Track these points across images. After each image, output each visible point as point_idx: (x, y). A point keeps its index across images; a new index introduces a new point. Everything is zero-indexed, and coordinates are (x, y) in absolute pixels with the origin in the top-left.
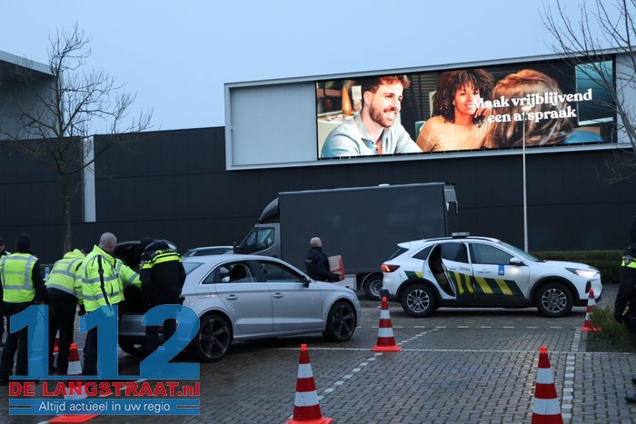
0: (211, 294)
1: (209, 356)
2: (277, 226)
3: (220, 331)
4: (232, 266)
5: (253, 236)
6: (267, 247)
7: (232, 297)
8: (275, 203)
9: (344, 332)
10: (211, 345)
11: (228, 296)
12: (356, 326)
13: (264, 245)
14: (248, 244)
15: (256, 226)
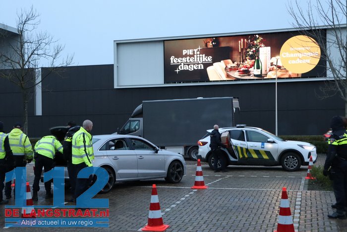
0: (104, 156)
2: (141, 119)
4: (116, 141)
5: (128, 124)
6: (136, 131)
7: (116, 158)
8: (140, 106)
9: (177, 178)
11: (113, 157)
12: (183, 175)
13: (134, 130)
14: (126, 129)
15: (130, 119)
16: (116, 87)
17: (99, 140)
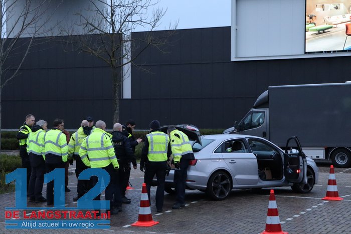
0: (219, 159)
1: (218, 197)
2: (267, 111)
3: (225, 182)
5: (249, 117)
6: (259, 125)
7: (233, 161)
8: (265, 93)
9: (306, 187)
10: (219, 190)
11: (230, 161)
12: (314, 184)
13: (257, 124)
14: (245, 123)
15: (251, 110)
16: (233, 59)
17: (213, 140)
